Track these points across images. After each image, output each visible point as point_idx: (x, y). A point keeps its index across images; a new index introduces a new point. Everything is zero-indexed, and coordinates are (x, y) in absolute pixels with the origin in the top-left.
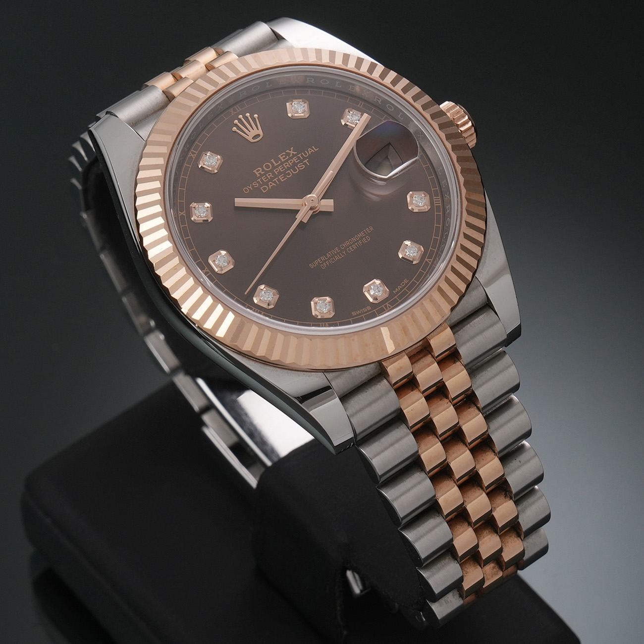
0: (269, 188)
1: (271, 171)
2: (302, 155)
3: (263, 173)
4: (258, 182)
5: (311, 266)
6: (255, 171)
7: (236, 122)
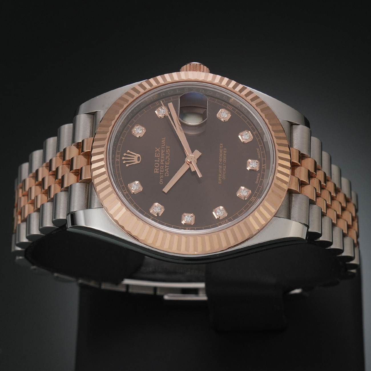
0: (168, 172)
1: (160, 165)
3: (158, 169)
4: (161, 175)
5: (220, 183)
6: (155, 172)
7: (124, 162)
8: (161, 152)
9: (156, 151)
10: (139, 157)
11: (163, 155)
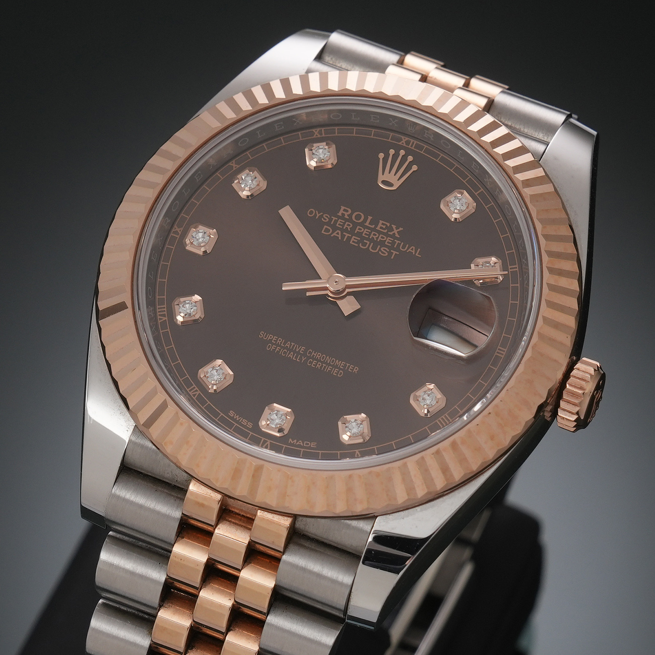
0: (331, 234)
1: (355, 225)
2: (399, 244)
3: (346, 217)
4: (331, 220)
5: (262, 334)
6: (343, 208)
7: (392, 152)
8: (387, 235)
9: (394, 227)
10: (391, 185)
11: (377, 238)
